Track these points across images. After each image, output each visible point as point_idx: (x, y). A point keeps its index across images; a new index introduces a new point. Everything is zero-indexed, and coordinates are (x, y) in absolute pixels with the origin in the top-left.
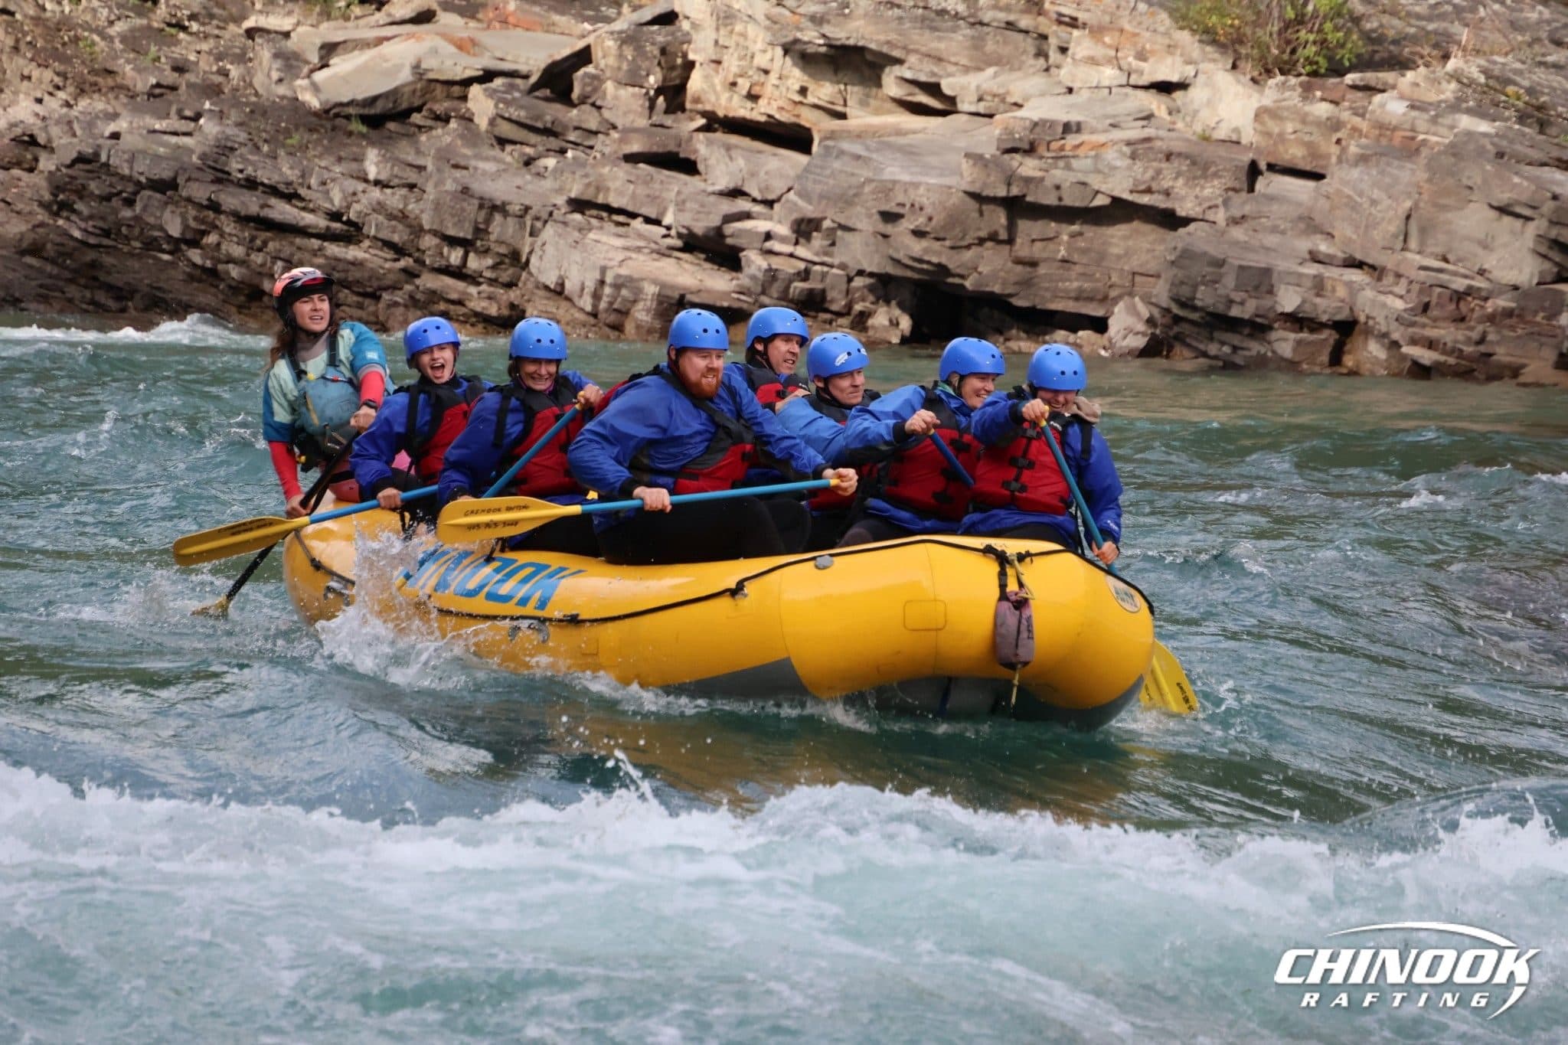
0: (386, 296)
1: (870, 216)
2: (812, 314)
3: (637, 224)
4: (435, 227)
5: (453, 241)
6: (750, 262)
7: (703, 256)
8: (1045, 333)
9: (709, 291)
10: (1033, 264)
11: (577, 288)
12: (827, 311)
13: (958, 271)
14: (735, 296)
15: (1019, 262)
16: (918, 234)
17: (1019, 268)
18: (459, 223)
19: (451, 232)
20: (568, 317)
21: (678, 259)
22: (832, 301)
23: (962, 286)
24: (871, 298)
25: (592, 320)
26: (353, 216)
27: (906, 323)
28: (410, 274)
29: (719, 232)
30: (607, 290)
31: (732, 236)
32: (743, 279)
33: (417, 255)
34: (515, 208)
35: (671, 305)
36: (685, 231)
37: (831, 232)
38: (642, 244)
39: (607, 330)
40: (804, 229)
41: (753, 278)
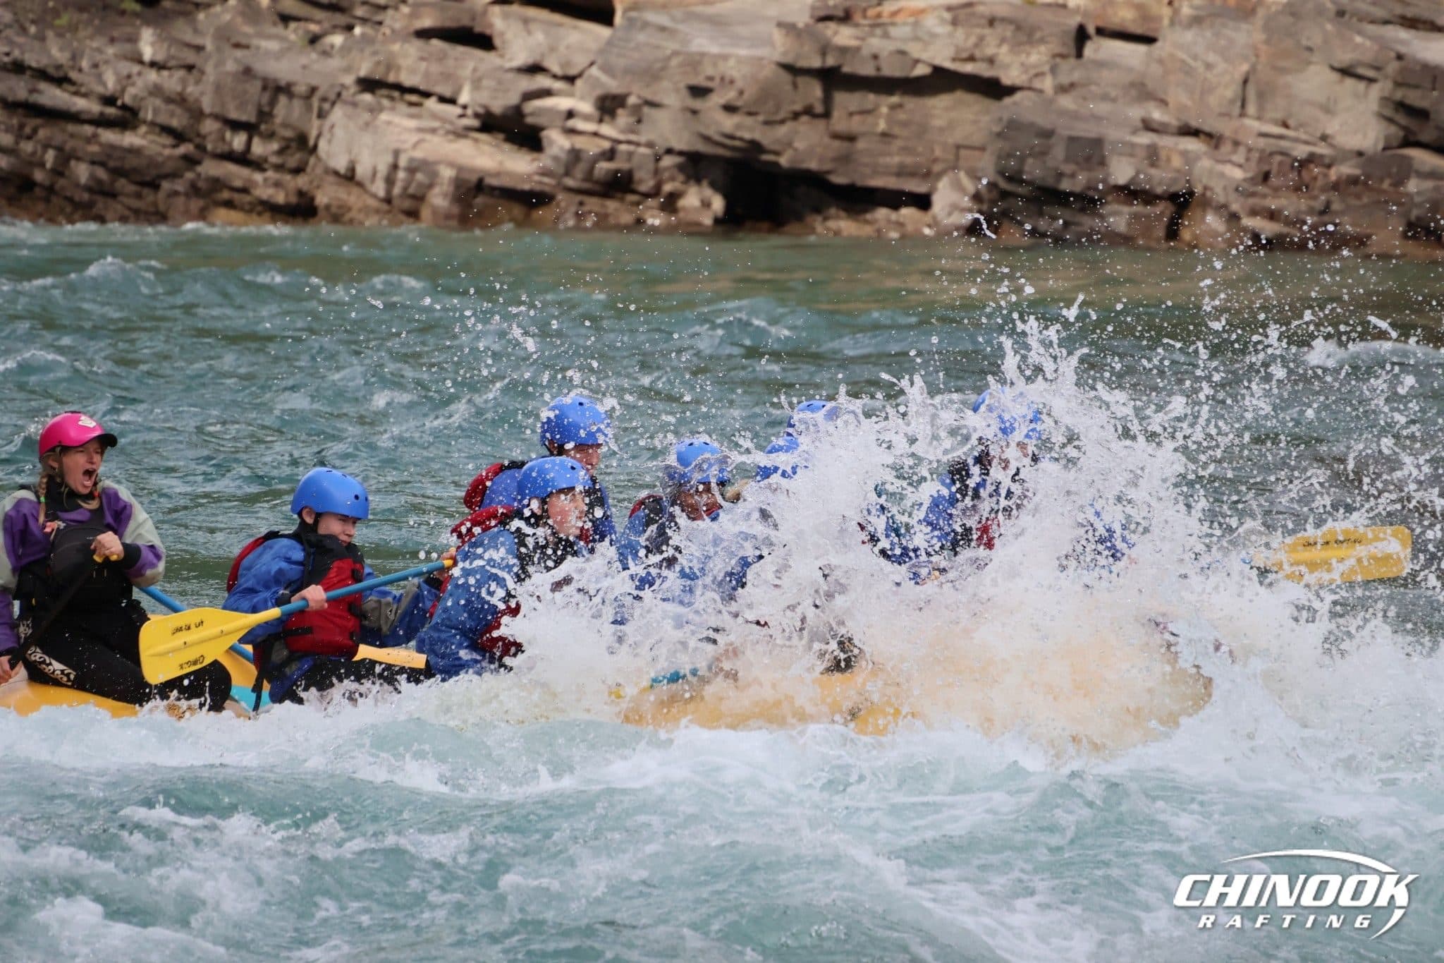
0: (166, 185)
1: (677, 90)
2: (619, 195)
3: (431, 103)
4: (217, 110)
5: (236, 126)
6: (551, 142)
7: (501, 136)
8: (866, 211)
9: (510, 174)
10: (851, 138)
11: (369, 172)
12: (634, 192)
13: (773, 147)
14: (537, 178)
15: (836, 136)
16: (730, 109)
17: (837, 144)
18: (241, 106)
19: (234, 115)
20: (360, 204)
21: (476, 140)
22: (641, 181)
23: (776, 164)
24: (681, 177)
25: (385, 207)
26: (127, 99)
27: (718, 204)
28: (191, 161)
29: (517, 113)
30: (401, 175)
31: (532, 114)
32: (544, 161)
33: (198, 140)
34: (301, 89)
35: (469, 190)
36: (481, 111)
37: (636, 110)
38: (436, 124)
39: (402, 217)
40: (609, 106)
41: (556, 159)
